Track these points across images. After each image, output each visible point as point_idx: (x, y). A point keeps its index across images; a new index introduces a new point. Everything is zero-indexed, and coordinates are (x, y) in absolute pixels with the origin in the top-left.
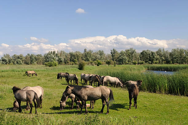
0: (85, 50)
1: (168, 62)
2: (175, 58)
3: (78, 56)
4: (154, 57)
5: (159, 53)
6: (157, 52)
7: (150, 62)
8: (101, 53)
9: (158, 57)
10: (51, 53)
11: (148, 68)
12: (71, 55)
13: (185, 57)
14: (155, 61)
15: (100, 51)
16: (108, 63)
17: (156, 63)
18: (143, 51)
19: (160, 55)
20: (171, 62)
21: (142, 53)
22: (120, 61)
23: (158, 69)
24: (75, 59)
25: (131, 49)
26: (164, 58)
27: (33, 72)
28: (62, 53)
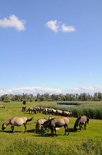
0: (23, 94)
1: (64, 100)
2: (68, 98)
3: (19, 97)
4: (58, 98)
5: (60, 95)
6: (59, 95)
7: (56, 100)
8: (32, 95)
9: (60, 97)
10: (5, 95)
11: (58, 103)
12: (16, 96)
13: (72, 98)
14: (59, 100)
15: (31, 94)
16: (36, 101)
17: (59, 101)
18: (53, 95)
19: (61, 97)
20: (66, 100)
21: (52, 96)
22: (42, 100)
23: (60, 104)
24: (18, 98)
25: (47, 93)
26: (62, 98)
27: (3, 106)
28: (11, 95)
